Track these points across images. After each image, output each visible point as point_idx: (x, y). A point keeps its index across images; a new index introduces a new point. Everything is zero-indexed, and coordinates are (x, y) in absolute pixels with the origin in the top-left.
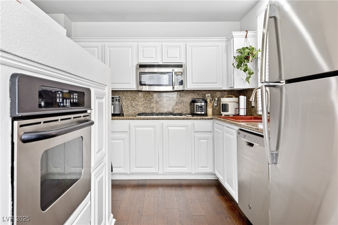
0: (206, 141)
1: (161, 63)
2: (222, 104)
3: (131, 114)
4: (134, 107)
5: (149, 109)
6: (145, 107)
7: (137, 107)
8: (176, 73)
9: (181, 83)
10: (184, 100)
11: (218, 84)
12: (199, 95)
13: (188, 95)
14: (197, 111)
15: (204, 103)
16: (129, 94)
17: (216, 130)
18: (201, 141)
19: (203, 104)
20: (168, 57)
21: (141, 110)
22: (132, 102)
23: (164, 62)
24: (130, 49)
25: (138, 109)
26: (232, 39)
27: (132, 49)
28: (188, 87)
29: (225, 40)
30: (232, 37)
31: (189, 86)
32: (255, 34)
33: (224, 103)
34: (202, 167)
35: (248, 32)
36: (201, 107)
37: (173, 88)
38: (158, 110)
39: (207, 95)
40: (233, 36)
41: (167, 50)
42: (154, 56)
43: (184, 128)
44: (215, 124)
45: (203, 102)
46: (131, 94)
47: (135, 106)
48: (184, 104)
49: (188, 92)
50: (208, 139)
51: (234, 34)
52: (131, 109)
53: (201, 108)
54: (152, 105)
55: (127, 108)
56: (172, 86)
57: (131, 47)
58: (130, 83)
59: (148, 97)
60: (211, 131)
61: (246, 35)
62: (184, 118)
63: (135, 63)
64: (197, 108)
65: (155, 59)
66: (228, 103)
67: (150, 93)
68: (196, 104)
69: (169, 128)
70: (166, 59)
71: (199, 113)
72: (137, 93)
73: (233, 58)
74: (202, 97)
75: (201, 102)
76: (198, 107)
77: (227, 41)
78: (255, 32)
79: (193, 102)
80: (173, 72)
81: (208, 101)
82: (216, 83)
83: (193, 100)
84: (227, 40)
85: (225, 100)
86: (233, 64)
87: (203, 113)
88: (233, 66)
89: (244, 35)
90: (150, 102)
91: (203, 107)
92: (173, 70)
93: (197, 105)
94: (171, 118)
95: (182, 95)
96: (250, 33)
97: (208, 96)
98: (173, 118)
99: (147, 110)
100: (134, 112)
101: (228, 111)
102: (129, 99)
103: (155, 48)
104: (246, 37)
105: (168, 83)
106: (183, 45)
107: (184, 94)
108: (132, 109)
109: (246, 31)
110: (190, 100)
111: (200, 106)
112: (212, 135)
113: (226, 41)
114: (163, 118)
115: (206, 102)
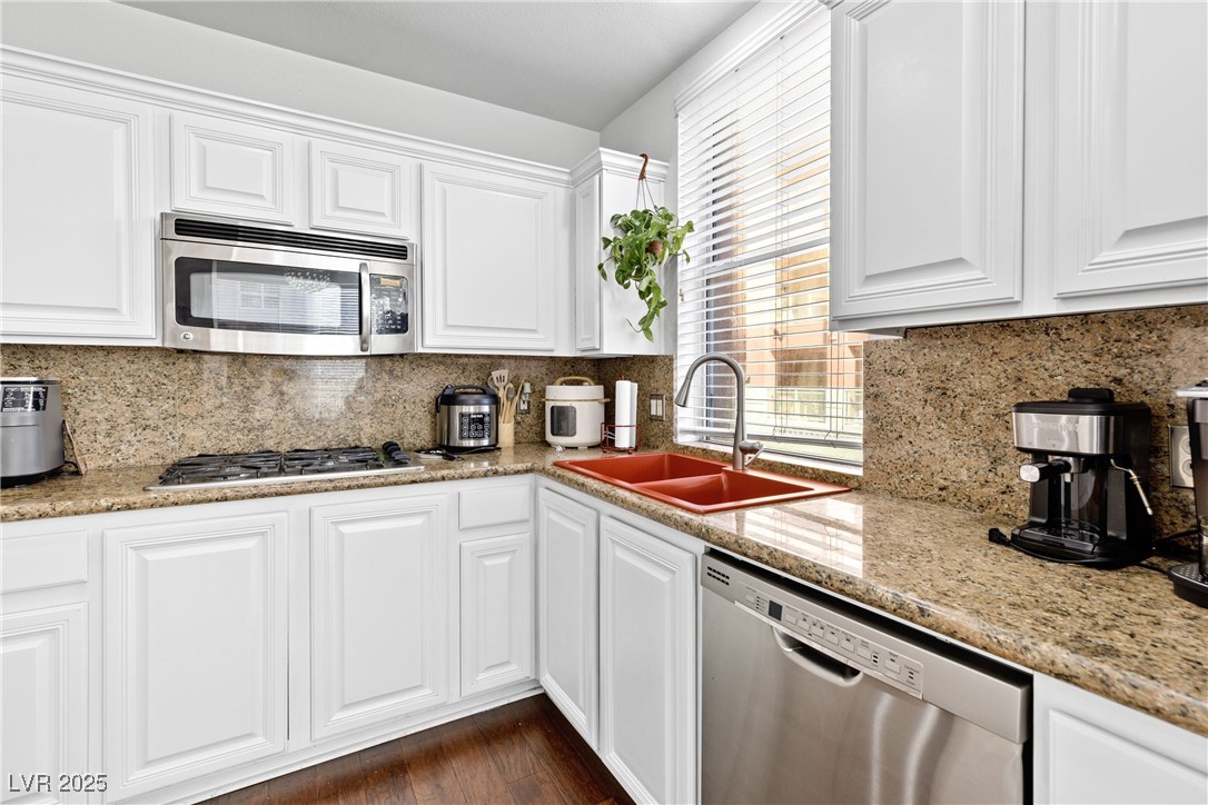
0: (506, 559)
1: (300, 227)
2: (553, 408)
3: (132, 461)
4: (156, 428)
5: (239, 435)
6: (218, 425)
7: (171, 428)
8: (375, 280)
9: (399, 324)
10: (408, 392)
11: (541, 336)
12: (467, 373)
13: (423, 370)
14: (462, 438)
15: (490, 404)
16: (118, 365)
17: (546, 515)
18: (488, 562)
19: (486, 409)
20: (338, 207)
21: (199, 439)
22: (143, 401)
23: (316, 223)
24: (119, 132)
25: (177, 435)
26: (597, 176)
27: (129, 133)
28: (428, 342)
29: (565, 177)
30: (599, 168)
31: (433, 337)
32: (664, 172)
33: (558, 404)
34: (489, 668)
35: (649, 160)
36: (481, 421)
37: (364, 343)
38: (287, 436)
39: (495, 374)
40: (600, 164)
41: (336, 174)
42: (266, 191)
43: (418, 521)
44: (542, 492)
45: (486, 401)
46: (134, 367)
47: (161, 423)
48: (408, 409)
49: (423, 362)
50: (514, 551)
51: (604, 158)
52: (134, 440)
53: (480, 427)
54: (257, 416)
55: (109, 435)
56: (358, 337)
57: (126, 122)
58: (114, 310)
59: (236, 381)
60: (526, 516)
61: (643, 170)
62: (416, 478)
63: (152, 207)
64: (461, 424)
65: (270, 205)
66: (574, 404)
67: (244, 363)
68: (458, 410)
69: (345, 529)
70: (329, 212)
71: (472, 443)
72: (171, 360)
73: (598, 244)
74: (478, 378)
75: (478, 403)
76: (466, 421)
77: (573, 183)
78: (666, 167)
79: (447, 400)
80: (365, 278)
81: (502, 394)
82: (534, 331)
83: (447, 392)
84: (570, 179)
85: (561, 394)
86: (600, 267)
87: (485, 442)
88: (597, 274)
89: (634, 169)
90: (246, 399)
91: (487, 419)
92: (363, 266)
93: (462, 415)
94: (355, 483)
95: (398, 372)
96: (653, 167)
97: (501, 379)
98: (366, 481)
99: (232, 438)
100: (153, 450)
101: (574, 434)
102: (124, 389)
103: (270, 153)
104: (642, 176)
105: (337, 323)
106: (408, 165)
107: (407, 370)
108: (139, 438)
109: (642, 155)
110: (433, 394)
111: (473, 416)
112: (528, 535)
113: (568, 182)
114: (311, 487)
115: (495, 400)
